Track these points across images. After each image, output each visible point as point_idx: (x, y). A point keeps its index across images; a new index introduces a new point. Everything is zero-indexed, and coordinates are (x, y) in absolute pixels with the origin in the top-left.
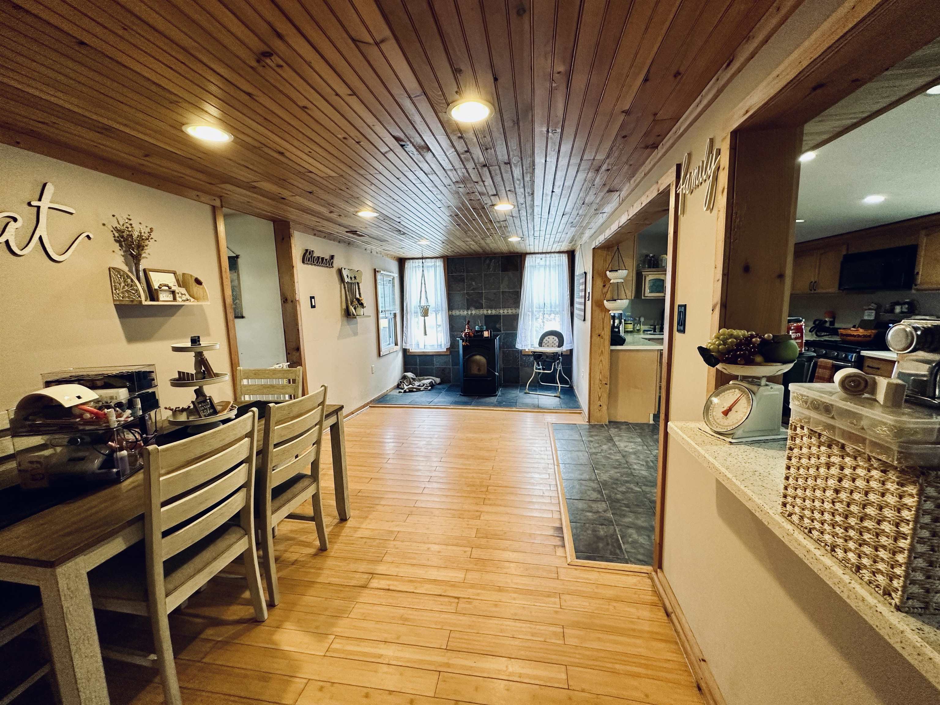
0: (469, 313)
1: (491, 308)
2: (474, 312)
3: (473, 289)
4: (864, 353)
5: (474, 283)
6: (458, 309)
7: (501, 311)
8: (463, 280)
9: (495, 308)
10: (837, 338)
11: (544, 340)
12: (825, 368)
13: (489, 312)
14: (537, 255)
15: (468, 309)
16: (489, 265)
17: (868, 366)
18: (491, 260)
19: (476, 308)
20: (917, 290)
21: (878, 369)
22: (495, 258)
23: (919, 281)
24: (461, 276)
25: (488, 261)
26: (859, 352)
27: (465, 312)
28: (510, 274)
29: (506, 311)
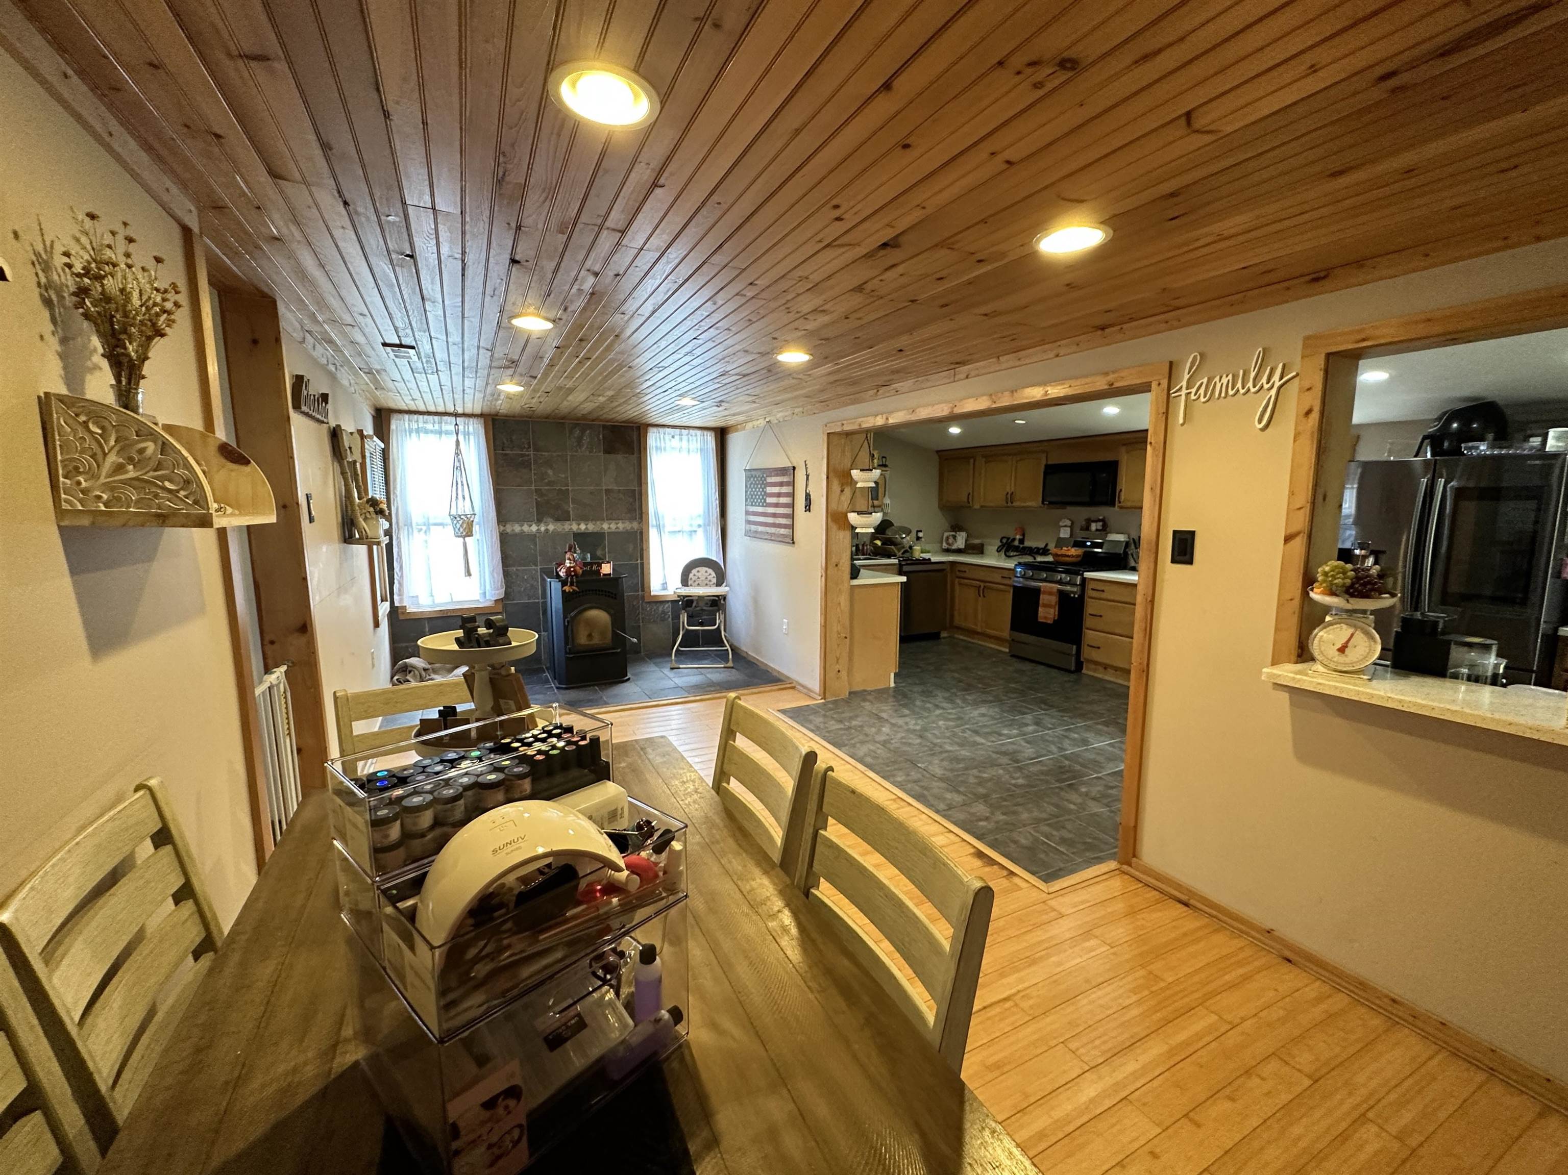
0: (543, 529)
1: (585, 519)
2: (551, 527)
3: (549, 484)
4: (1088, 575)
5: (550, 472)
6: (521, 521)
7: (605, 526)
8: (526, 464)
9: (594, 520)
10: (1050, 559)
11: (691, 575)
12: (1050, 593)
13: (583, 527)
14: (668, 430)
15: (539, 521)
16: (579, 440)
17: (1093, 589)
18: (583, 431)
19: (558, 519)
20: (1121, 508)
21: (1103, 591)
22: (590, 427)
23: (1123, 498)
24: (522, 455)
25: (577, 432)
26: (1082, 575)
27: (534, 528)
28: (619, 457)
29: (613, 526)
